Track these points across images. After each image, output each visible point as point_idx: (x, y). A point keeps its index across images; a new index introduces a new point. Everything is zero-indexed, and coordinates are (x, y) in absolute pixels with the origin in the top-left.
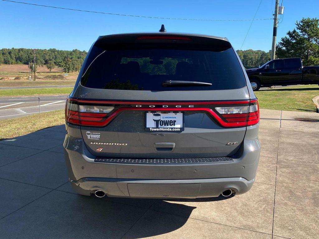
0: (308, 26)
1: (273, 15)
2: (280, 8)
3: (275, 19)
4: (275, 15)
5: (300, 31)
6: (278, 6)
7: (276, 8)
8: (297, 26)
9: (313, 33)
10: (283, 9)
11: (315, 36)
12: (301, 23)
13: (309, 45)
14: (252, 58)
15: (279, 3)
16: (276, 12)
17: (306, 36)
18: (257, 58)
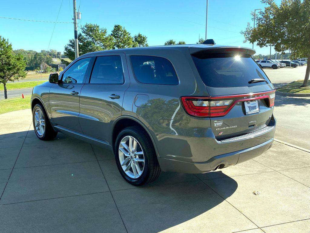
0: (91, 31)
1: (73, 19)
2: (78, 14)
3: (75, 23)
4: (74, 19)
5: (85, 34)
6: (76, 11)
7: (75, 13)
8: (82, 30)
9: (97, 37)
10: (80, 15)
11: (99, 39)
12: (85, 28)
13: (96, 48)
14: (26, 58)
15: (76, 8)
16: (75, 16)
17: (90, 40)
18: (30, 58)
